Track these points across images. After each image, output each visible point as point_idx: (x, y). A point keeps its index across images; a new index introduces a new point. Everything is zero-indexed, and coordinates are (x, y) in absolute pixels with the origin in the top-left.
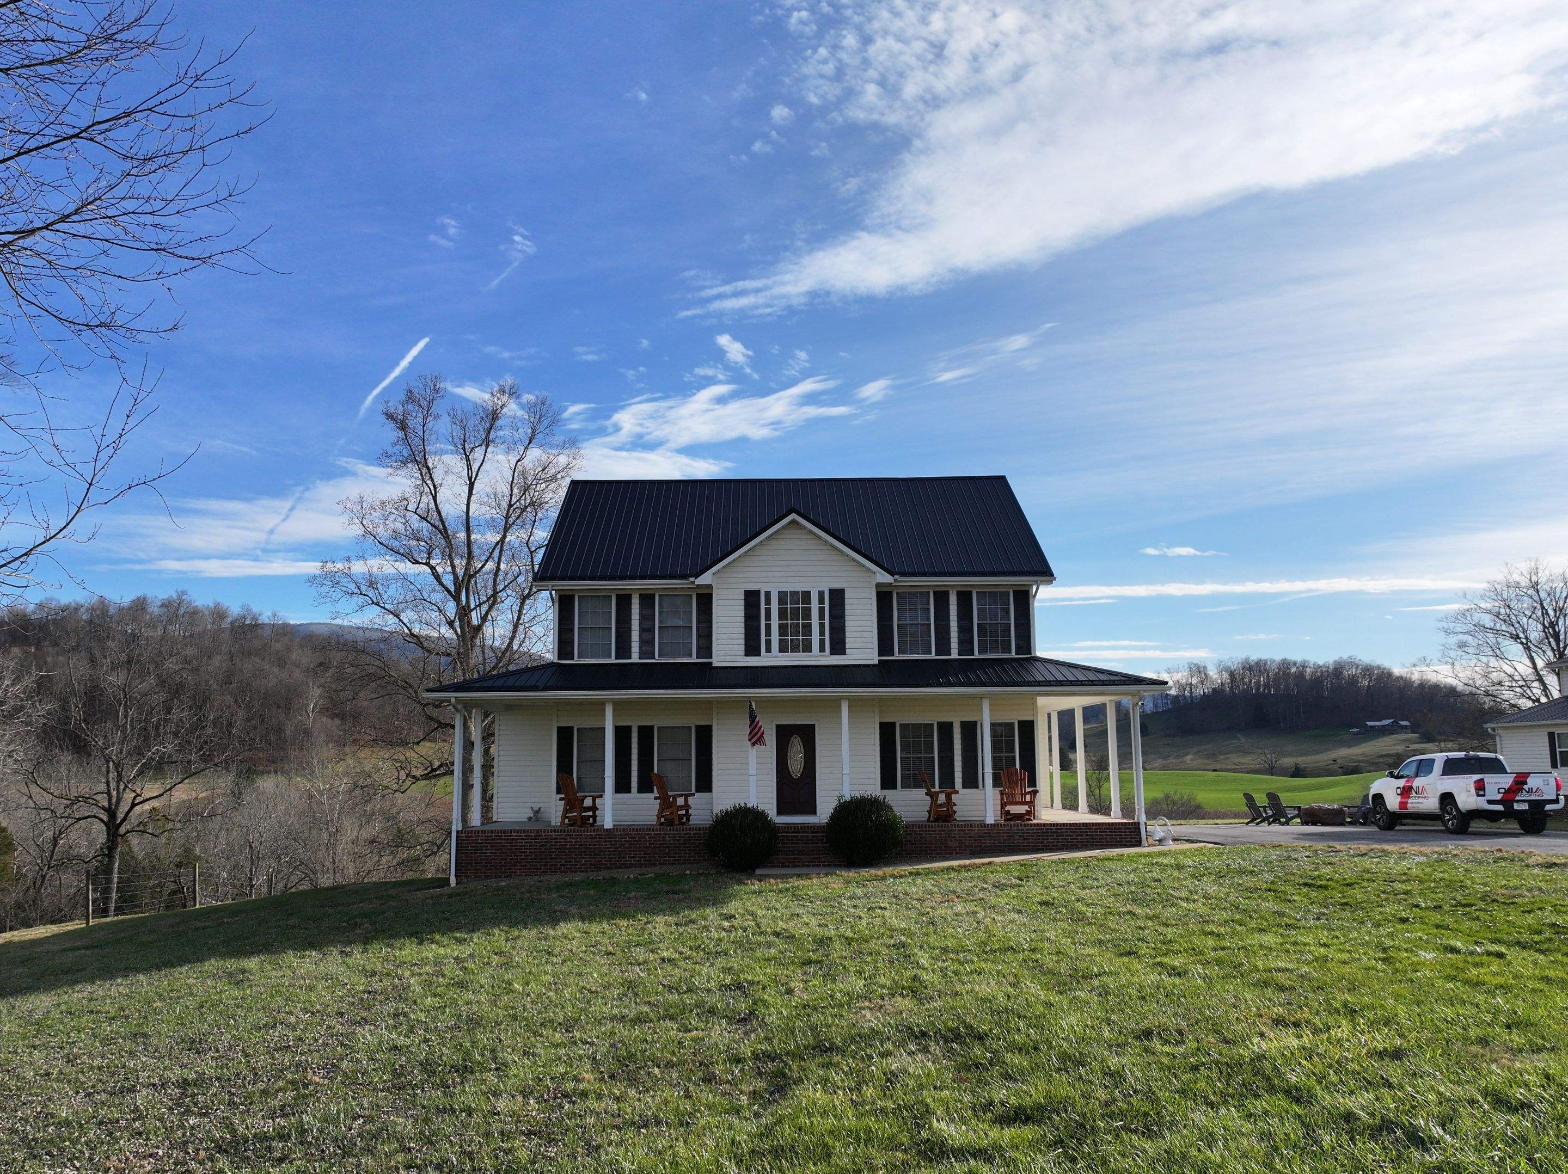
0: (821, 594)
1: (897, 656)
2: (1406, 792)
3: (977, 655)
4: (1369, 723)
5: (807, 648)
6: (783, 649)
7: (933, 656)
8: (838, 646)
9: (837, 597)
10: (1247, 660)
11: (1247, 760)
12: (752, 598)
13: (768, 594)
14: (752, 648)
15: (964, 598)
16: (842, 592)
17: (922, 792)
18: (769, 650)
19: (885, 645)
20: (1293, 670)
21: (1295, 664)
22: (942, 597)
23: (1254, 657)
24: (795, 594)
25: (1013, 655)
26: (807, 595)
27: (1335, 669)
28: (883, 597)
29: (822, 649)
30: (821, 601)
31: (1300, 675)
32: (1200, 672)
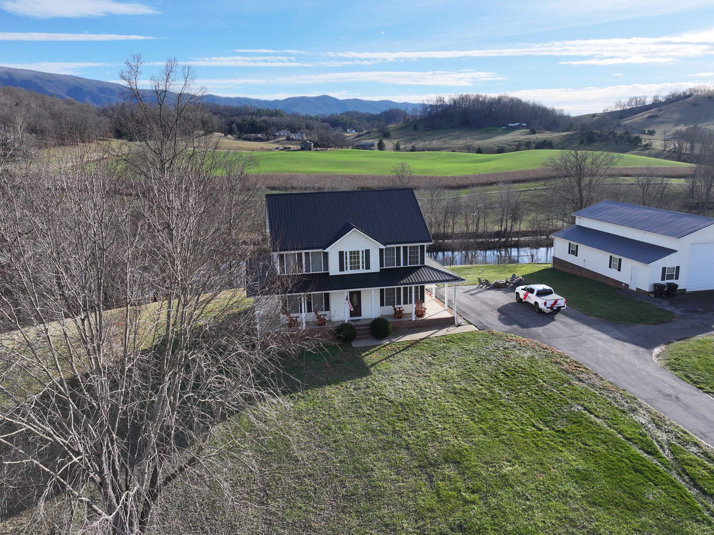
0: (363, 251)
1: (385, 267)
2: (526, 296)
3: (408, 266)
4: (510, 125)
5: (358, 268)
6: (351, 269)
7: (395, 267)
8: (368, 267)
9: (368, 252)
10: (461, 96)
11: (460, 142)
12: (341, 254)
13: (346, 252)
14: (342, 269)
15: (405, 248)
16: (369, 250)
17: (391, 307)
18: (347, 269)
19: (381, 265)
20: (481, 99)
21: (482, 96)
22: (399, 248)
24: (354, 252)
25: (419, 265)
26: (358, 252)
27: (498, 99)
28: (381, 250)
29: (363, 268)
30: (363, 253)
31: (483, 102)
32: (441, 100)
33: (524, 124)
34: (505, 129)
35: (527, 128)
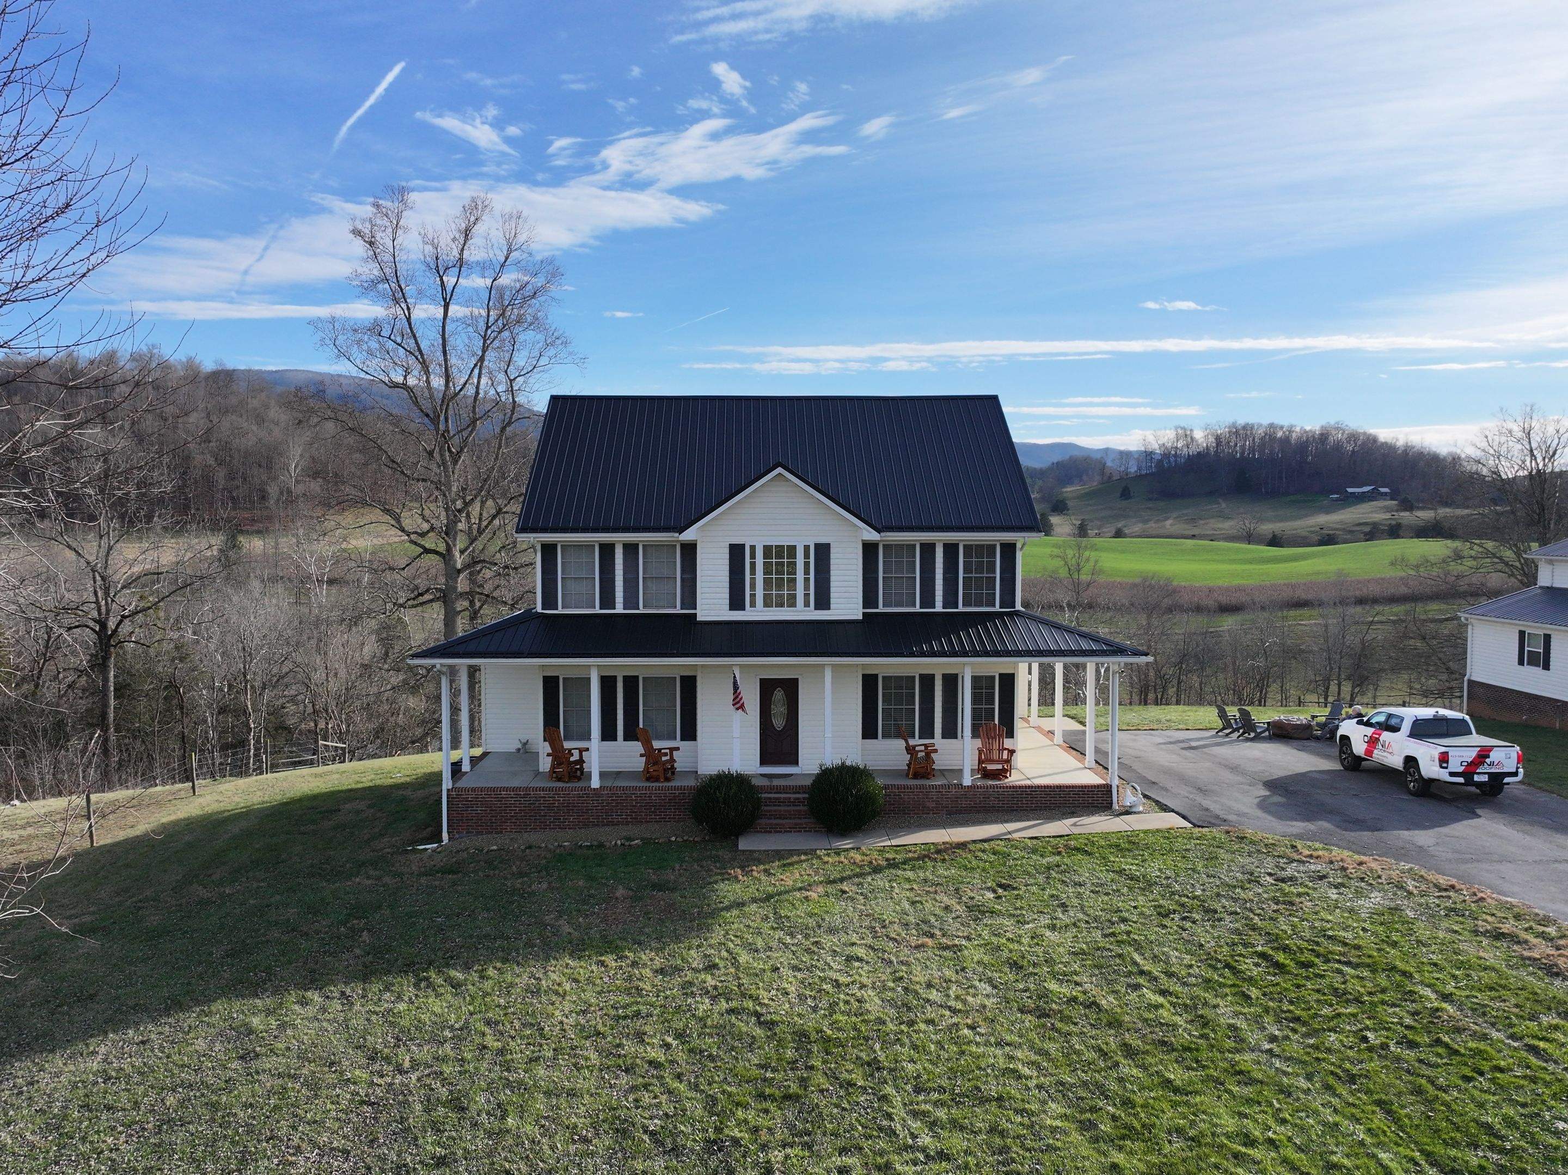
0: (807, 548)
1: (881, 609)
3: (961, 609)
4: (1350, 490)
5: (792, 603)
6: (767, 604)
7: (918, 609)
8: (823, 601)
9: (823, 551)
10: (1234, 425)
11: (1227, 526)
12: (736, 552)
13: (753, 548)
14: (736, 602)
15: (951, 550)
16: (827, 546)
17: (901, 744)
18: (753, 604)
19: (869, 598)
20: (1280, 434)
21: (1282, 428)
22: (928, 549)
23: (1241, 421)
24: (780, 548)
25: (997, 608)
26: (792, 550)
27: (1322, 434)
28: (869, 550)
29: (807, 604)
30: (807, 555)
31: (1286, 440)
32: (1187, 435)
33: (1383, 490)
34: (1337, 500)
35: (1392, 499)
